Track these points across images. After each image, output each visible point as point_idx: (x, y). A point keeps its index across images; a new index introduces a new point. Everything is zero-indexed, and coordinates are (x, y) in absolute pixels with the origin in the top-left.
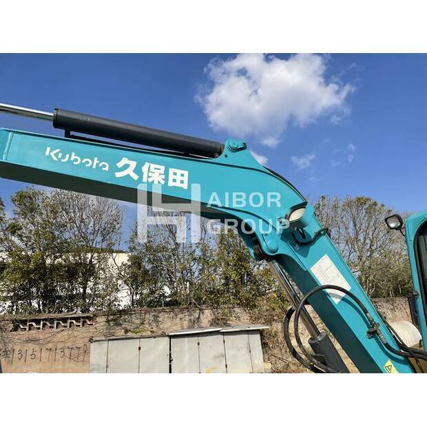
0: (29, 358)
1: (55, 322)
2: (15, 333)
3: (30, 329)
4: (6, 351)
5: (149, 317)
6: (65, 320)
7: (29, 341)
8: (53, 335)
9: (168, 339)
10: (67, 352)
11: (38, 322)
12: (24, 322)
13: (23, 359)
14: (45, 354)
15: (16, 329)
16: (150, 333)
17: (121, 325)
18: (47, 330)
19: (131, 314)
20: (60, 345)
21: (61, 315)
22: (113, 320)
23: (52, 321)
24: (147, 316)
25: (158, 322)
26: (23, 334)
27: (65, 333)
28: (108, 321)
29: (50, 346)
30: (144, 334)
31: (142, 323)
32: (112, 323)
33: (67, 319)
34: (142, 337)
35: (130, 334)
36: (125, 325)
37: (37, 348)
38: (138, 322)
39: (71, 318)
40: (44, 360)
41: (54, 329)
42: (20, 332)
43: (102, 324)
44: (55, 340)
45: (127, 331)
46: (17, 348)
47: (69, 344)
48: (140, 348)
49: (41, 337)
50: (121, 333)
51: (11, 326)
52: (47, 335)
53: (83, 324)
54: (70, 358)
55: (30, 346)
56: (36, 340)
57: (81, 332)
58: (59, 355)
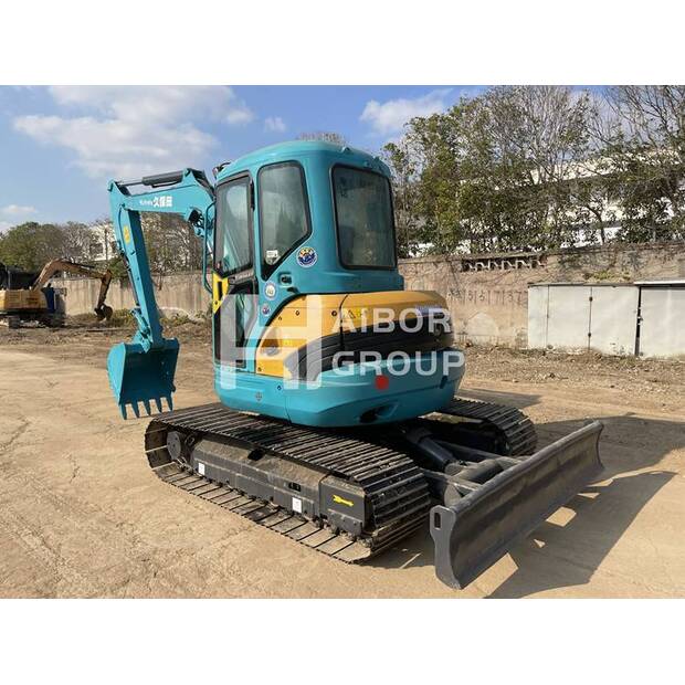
0: (478, 300)
1: (503, 262)
2: (465, 273)
3: (479, 270)
4: (458, 291)
5: (623, 257)
6: (512, 260)
7: (477, 282)
8: (500, 277)
9: (637, 290)
10: (515, 296)
11: (485, 261)
12: (473, 262)
13: (473, 301)
14: (493, 297)
15: (466, 269)
16: (623, 280)
17: (580, 267)
18: (495, 271)
19: (594, 253)
20: (508, 289)
21: (507, 255)
22: (569, 260)
23: (498, 260)
24: (620, 255)
25: (638, 264)
26: (471, 275)
27: (512, 275)
28: (562, 262)
29: (498, 288)
31: (612, 266)
32: (567, 265)
33: (513, 258)
35: (592, 281)
36: (586, 268)
37: (485, 290)
38: (606, 263)
39: (520, 258)
40: (493, 302)
41: (503, 270)
42: (469, 273)
43: (554, 265)
44: (503, 282)
45: (587, 276)
46: (467, 288)
47: (517, 288)
48: (591, 299)
49: (489, 278)
50: (579, 278)
51: (460, 267)
52: (494, 277)
53: (534, 266)
54: (519, 304)
55: (479, 287)
56: (483, 282)
57: (529, 274)
58: (507, 299)
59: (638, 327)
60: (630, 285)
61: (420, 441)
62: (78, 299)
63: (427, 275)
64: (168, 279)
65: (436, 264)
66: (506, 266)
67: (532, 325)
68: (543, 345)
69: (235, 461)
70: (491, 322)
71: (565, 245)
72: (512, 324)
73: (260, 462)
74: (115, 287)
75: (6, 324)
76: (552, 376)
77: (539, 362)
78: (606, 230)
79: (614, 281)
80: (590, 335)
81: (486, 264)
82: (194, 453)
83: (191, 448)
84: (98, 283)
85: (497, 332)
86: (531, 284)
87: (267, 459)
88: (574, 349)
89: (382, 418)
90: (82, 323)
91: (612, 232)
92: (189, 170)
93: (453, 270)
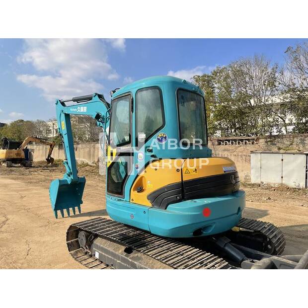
1: (237, 141)
2: (219, 146)
3: (226, 144)
5: (297, 140)
6: (242, 140)
7: (225, 150)
8: (236, 148)
9: (305, 156)
10: (244, 157)
11: (229, 141)
12: (223, 141)
15: (220, 144)
16: (297, 151)
17: (275, 144)
18: (234, 145)
19: (282, 138)
20: (240, 154)
21: (240, 138)
22: (270, 141)
23: (235, 140)
24: (295, 139)
25: (304, 144)
26: (222, 147)
27: (242, 147)
28: (267, 142)
29: (235, 153)
31: (291, 144)
32: (269, 143)
33: (243, 140)
35: (282, 151)
36: (279, 145)
37: (229, 154)
38: (288, 143)
39: (245, 140)
41: (237, 145)
42: (221, 146)
43: (263, 143)
44: (237, 150)
45: (279, 149)
46: (221, 153)
47: (245, 154)
48: (282, 160)
49: (230, 149)
50: (275, 149)
51: (217, 143)
52: (233, 148)
53: (253, 143)
54: (246, 161)
55: (226, 153)
56: (228, 150)
57: (250, 147)
58: (240, 159)
59: (306, 174)
60: (302, 154)
61: (225, 246)
62: (39, 154)
64: (80, 146)
66: (239, 143)
67: (252, 171)
68: (258, 181)
69: (117, 253)
71: (268, 134)
72: (242, 171)
73: (132, 255)
74: (56, 149)
75: (6, 165)
76: (269, 199)
77: (258, 190)
78: (288, 127)
79: (293, 151)
80: (282, 177)
81: (229, 142)
82: (93, 245)
83: (92, 242)
84: (49, 147)
86: (252, 152)
87: (135, 253)
88: (274, 184)
89: (205, 233)
90: (40, 166)
91: (290, 128)
92: (96, 94)
93: (214, 144)
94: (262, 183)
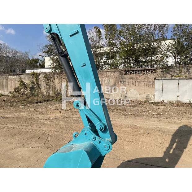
0: (131, 84)
1: (140, 71)
2: (126, 75)
4: (123, 82)
5: (185, 70)
6: (144, 71)
7: (131, 78)
8: (140, 76)
10: (145, 83)
11: (133, 71)
12: (129, 71)
13: (129, 85)
14: (137, 84)
15: (126, 74)
16: (185, 77)
17: (169, 73)
18: (137, 74)
19: (174, 68)
20: (143, 81)
21: (142, 69)
23: (139, 71)
24: (183, 69)
25: (189, 72)
26: (128, 76)
27: (144, 76)
28: (163, 71)
29: (139, 80)
30: (181, 78)
32: (164, 72)
33: (145, 70)
34: (180, 79)
35: (173, 77)
36: (171, 73)
37: (134, 81)
38: (178, 72)
39: (146, 70)
41: (140, 74)
43: (160, 72)
44: (141, 78)
46: (127, 81)
47: (146, 80)
49: (135, 77)
50: (170, 77)
51: (124, 73)
52: (137, 76)
53: (152, 73)
54: (147, 86)
55: (131, 80)
56: (133, 78)
58: (142, 84)
63: (111, 76)
65: (114, 72)
70: (136, 92)
72: (144, 93)
80: (178, 96)
81: (134, 72)
85: (139, 96)
88: (173, 101)
93: (121, 74)
94: (163, 101)
